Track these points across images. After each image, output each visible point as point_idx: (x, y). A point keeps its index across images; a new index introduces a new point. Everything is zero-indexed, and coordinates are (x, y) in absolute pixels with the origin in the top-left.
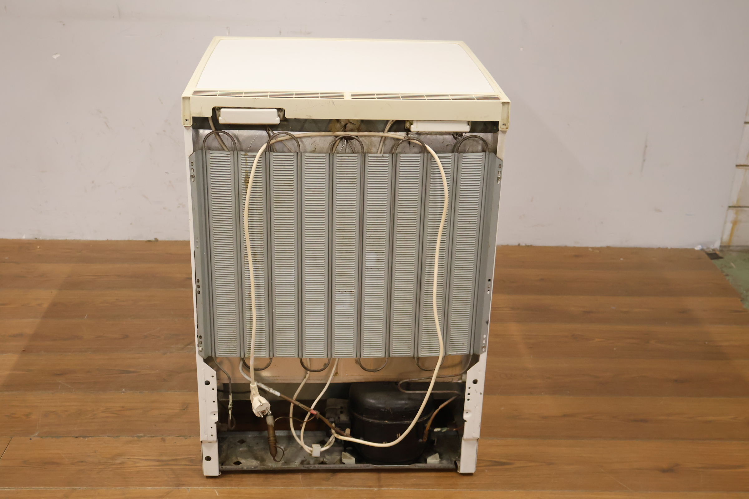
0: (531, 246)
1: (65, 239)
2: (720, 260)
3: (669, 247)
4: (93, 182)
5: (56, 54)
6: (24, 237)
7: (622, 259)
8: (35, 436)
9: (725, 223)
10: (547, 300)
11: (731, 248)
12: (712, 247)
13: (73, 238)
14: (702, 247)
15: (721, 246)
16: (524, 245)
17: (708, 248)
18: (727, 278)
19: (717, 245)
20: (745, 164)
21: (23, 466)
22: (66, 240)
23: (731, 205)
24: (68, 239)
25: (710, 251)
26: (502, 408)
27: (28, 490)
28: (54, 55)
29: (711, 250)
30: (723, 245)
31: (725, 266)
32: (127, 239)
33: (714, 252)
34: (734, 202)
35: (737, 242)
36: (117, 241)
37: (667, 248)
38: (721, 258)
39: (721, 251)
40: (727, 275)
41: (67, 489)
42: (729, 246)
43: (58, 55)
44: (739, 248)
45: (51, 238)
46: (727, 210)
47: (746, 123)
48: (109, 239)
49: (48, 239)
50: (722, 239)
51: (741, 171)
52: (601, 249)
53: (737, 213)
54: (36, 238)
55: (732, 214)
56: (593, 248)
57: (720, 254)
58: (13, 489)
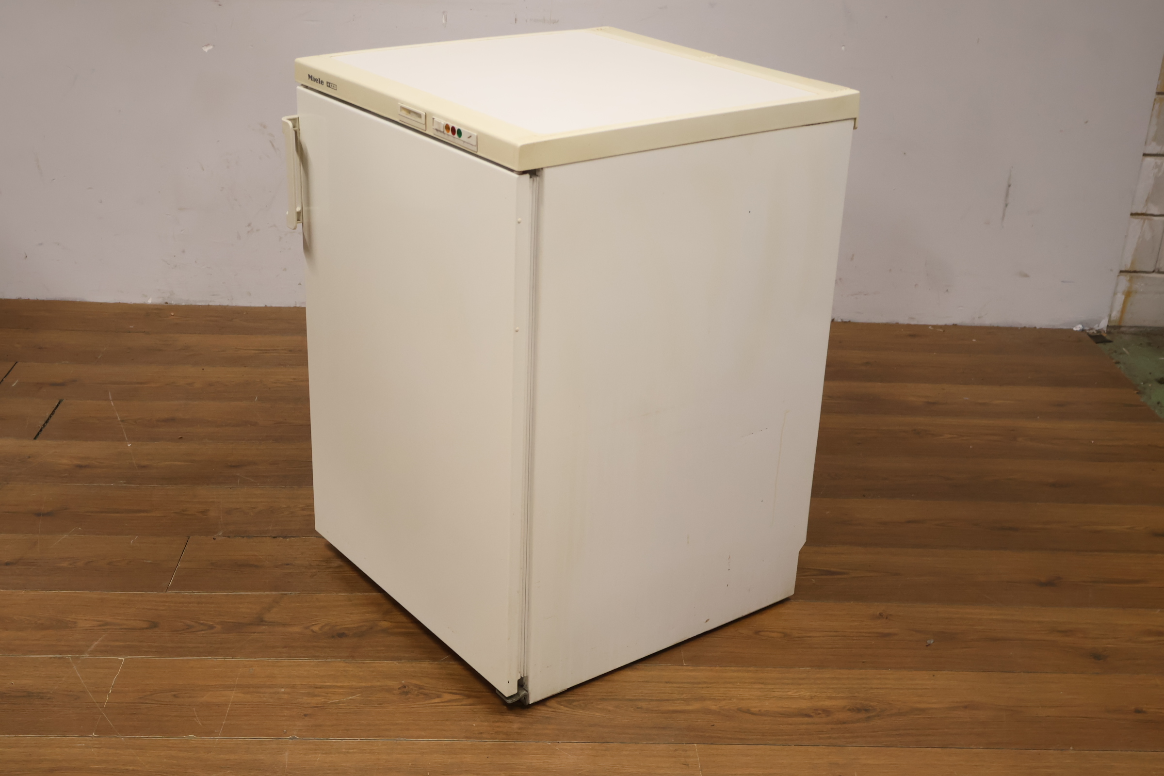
0: (849, 321)
1: (207, 304)
2: (1108, 344)
3: (1038, 327)
4: (249, 225)
5: (207, 45)
6: (150, 301)
7: (974, 340)
8: (219, 536)
9: (1115, 294)
10: (877, 388)
11: (1123, 329)
12: (1096, 327)
13: (218, 304)
14: (1083, 326)
15: (1108, 326)
16: (839, 320)
17: (1091, 329)
18: (1118, 366)
19: (1103, 325)
20: (1144, 212)
21: (211, 569)
22: (209, 305)
23: (1123, 269)
24: (211, 304)
25: (1093, 333)
26: (828, 512)
27: (225, 595)
28: (205, 47)
29: (1095, 332)
30: (1113, 324)
31: (1115, 352)
32: (292, 306)
33: (1098, 334)
34: (1127, 265)
35: (1130, 320)
36: (280, 308)
37: (1035, 328)
38: (1110, 341)
39: (1109, 333)
40: (1118, 363)
41: (274, 593)
42: (1120, 327)
43: (211, 47)
44: (1132, 330)
45: (189, 303)
46: (1118, 276)
47: (1145, 155)
48: (268, 305)
49: (183, 304)
50: (1110, 316)
51: (1136, 221)
52: (945, 327)
53: (1130, 280)
54: (167, 303)
55: (1124, 282)
56: (934, 326)
57: (1108, 338)
58: (204, 593)
